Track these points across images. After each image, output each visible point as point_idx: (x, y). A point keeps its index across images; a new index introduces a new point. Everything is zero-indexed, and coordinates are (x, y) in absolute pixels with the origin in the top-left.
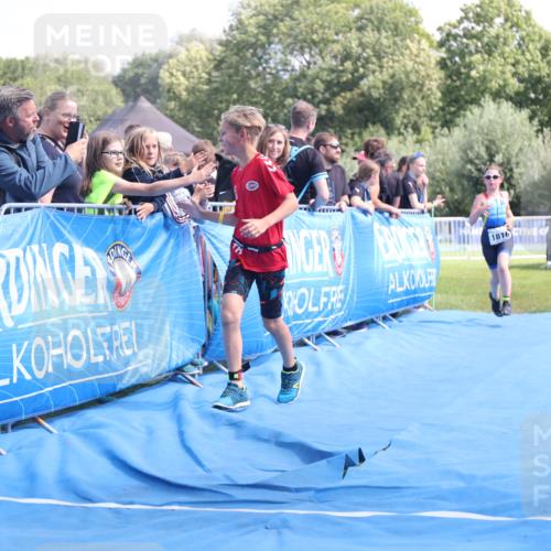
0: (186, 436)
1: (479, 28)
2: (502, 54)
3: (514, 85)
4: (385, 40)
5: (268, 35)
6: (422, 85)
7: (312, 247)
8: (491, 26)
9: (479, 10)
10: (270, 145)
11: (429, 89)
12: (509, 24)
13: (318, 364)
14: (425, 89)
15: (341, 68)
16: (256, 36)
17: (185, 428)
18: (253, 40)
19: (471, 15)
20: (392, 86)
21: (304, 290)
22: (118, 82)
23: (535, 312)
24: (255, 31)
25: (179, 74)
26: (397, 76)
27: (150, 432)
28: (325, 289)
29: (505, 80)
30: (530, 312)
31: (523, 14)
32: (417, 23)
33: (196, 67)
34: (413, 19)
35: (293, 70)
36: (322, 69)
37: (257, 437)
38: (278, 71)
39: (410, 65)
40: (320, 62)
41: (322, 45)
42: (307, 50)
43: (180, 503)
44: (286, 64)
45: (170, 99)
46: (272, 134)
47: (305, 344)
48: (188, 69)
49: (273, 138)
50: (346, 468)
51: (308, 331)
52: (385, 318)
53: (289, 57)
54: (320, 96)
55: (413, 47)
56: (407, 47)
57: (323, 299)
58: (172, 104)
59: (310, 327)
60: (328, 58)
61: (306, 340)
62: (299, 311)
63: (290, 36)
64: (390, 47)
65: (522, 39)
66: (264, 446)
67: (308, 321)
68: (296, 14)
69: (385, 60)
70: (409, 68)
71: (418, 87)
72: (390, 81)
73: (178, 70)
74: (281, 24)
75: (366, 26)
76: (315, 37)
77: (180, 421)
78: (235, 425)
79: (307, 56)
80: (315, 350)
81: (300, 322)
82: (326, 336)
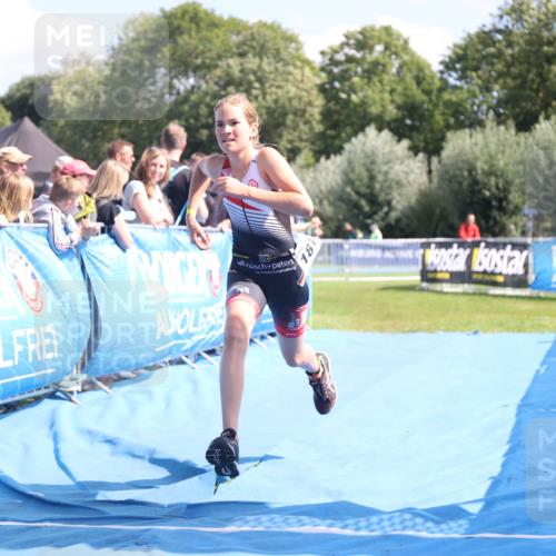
0: (61, 453)
1: (359, 55)
2: (381, 82)
3: (392, 112)
4: (267, 65)
6: (304, 111)
7: (187, 269)
8: (370, 53)
9: (360, 37)
10: (153, 168)
11: (311, 115)
12: (388, 53)
13: (195, 382)
14: (307, 115)
15: (223, 93)
17: (60, 445)
19: (352, 42)
20: (274, 111)
21: (186, 311)
23: (408, 332)
26: (280, 102)
27: (27, 449)
28: (203, 310)
29: (383, 106)
30: (404, 332)
31: (401, 42)
32: (297, 49)
34: (293, 45)
35: (178, 93)
36: (206, 94)
37: (134, 456)
39: (293, 91)
40: (204, 86)
41: (204, 69)
42: (191, 74)
43: (52, 520)
44: (171, 86)
46: (155, 157)
47: (181, 362)
49: (155, 161)
50: (217, 485)
51: (187, 350)
52: (262, 338)
53: (175, 82)
54: (204, 120)
55: (297, 73)
56: (290, 73)
57: (201, 320)
59: (188, 346)
60: (211, 83)
61: (184, 359)
62: (181, 332)
64: (271, 73)
65: (401, 67)
66: (139, 461)
67: (187, 341)
69: (267, 85)
70: (291, 94)
71: (299, 113)
72: (273, 106)
75: (248, 52)
77: (55, 438)
78: (110, 441)
79: (192, 81)
80: (193, 368)
81: (180, 342)
82: (205, 355)
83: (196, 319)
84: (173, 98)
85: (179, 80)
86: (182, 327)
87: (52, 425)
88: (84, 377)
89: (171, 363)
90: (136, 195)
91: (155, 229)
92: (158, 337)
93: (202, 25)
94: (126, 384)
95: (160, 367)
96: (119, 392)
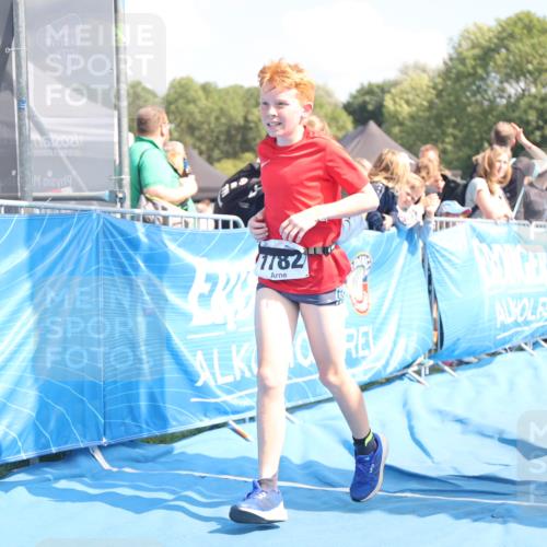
0: (415, 430)
5: (485, 66)
7: (527, 260)
13: (536, 369)
16: (474, 68)
17: (414, 423)
18: (471, 71)
21: (525, 301)
22: (348, 108)
24: (473, 63)
25: (403, 102)
28: (542, 300)
33: (418, 95)
35: (510, 97)
36: (535, 97)
37: (483, 435)
38: (495, 98)
40: (533, 90)
41: (537, 74)
42: (522, 78)
43: (412, 491)
44: (503, 90)
45: (394, 125)
47: (521, 349)
48: (411, 97)
49: (499, 158)
51: (526, 337)
53: (506, 85)
57: (540, 309)
58: (396, 130)
59: (527, 333)
61: (523, 346)
62: (520, 320)
63: (506, 66)
66: (488, 441)
67: (526, 328)
68: (512, 46)
73: (401, 98)
74: (497, 56)
76: (530, 67)
77: (409, 416)
78: (460, 421)
79: (522, 85)
80: (532, 355)
81: (519, 329)
82: (543, 343)
83: (535, 308)
84: (504, 101)
85: (511, 84)
86: (522, 315)
87: (405, 404)
88: (431, 362)
89: (511, 349)
90: (479, 191)
91: (496, 223)
92: (498, 326)
93: (535, 31)
94: (470, 368)
95: (500, 353)
96: (463, 375)
